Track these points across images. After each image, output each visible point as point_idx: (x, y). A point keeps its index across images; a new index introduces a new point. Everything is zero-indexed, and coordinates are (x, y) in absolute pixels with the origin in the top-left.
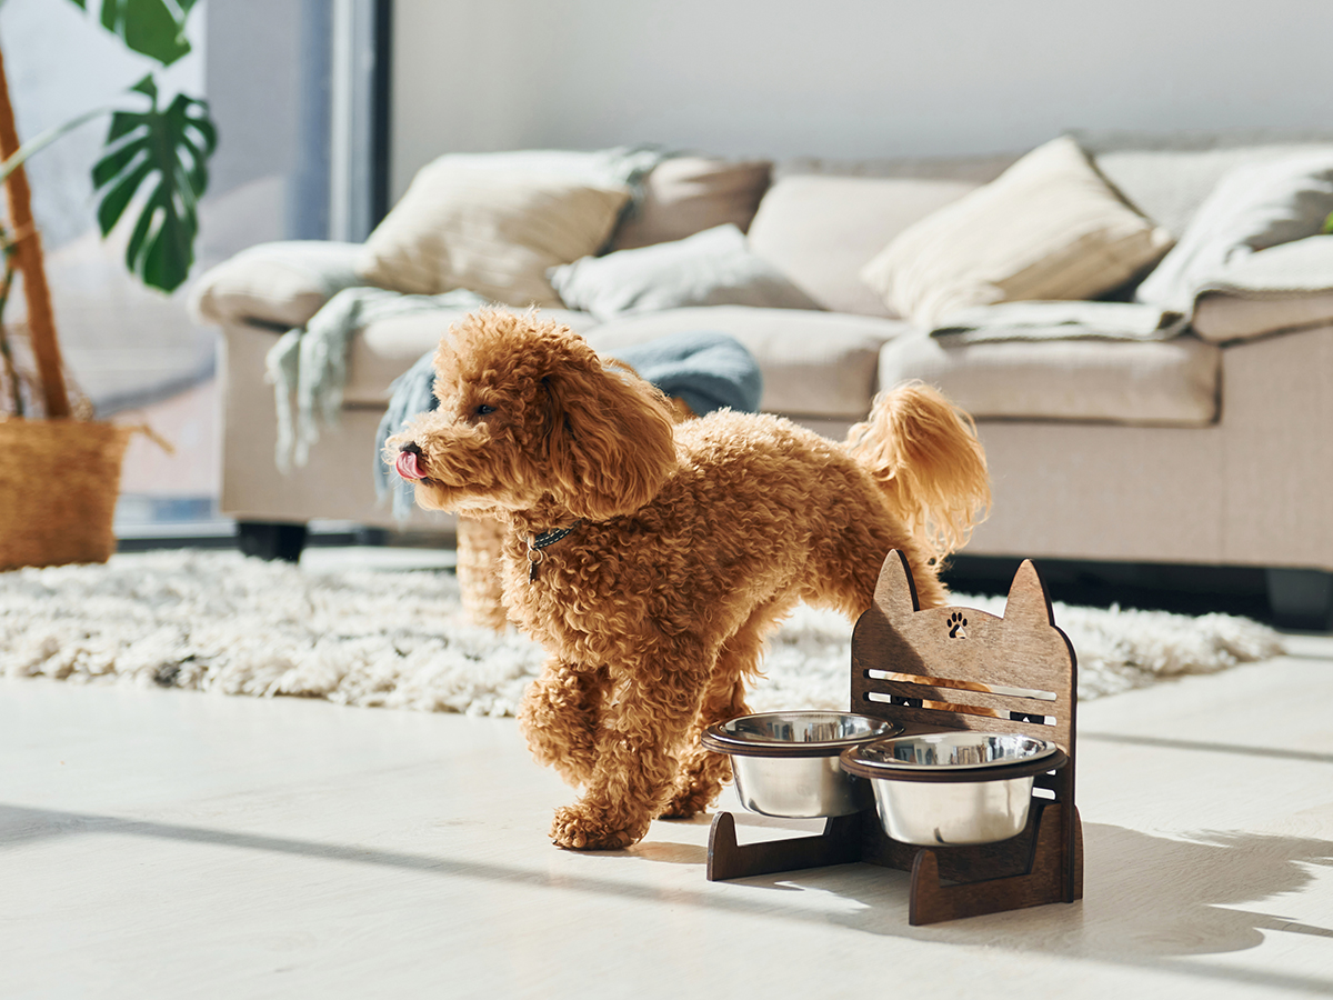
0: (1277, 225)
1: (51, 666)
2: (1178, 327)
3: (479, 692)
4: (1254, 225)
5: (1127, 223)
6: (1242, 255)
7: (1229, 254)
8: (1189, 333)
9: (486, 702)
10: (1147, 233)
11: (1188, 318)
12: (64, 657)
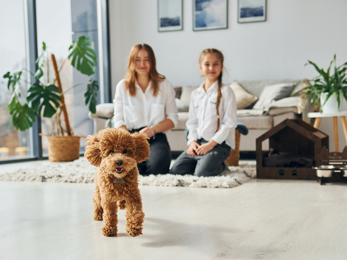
0: (278, 96)
1: (84, 181)
2: (266, 113)
3: (162, 182)
4: (274, 96)
5: (249, 96)
6: (274, 101)
7: (272, 101)
8: (268, 114)
9: (163, 184)
10: (253, 98)
11: (268, 112)
12: (85, 179)
